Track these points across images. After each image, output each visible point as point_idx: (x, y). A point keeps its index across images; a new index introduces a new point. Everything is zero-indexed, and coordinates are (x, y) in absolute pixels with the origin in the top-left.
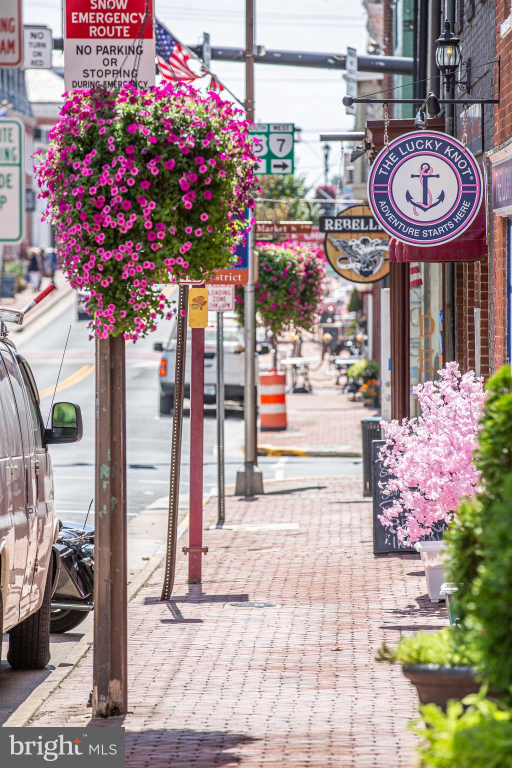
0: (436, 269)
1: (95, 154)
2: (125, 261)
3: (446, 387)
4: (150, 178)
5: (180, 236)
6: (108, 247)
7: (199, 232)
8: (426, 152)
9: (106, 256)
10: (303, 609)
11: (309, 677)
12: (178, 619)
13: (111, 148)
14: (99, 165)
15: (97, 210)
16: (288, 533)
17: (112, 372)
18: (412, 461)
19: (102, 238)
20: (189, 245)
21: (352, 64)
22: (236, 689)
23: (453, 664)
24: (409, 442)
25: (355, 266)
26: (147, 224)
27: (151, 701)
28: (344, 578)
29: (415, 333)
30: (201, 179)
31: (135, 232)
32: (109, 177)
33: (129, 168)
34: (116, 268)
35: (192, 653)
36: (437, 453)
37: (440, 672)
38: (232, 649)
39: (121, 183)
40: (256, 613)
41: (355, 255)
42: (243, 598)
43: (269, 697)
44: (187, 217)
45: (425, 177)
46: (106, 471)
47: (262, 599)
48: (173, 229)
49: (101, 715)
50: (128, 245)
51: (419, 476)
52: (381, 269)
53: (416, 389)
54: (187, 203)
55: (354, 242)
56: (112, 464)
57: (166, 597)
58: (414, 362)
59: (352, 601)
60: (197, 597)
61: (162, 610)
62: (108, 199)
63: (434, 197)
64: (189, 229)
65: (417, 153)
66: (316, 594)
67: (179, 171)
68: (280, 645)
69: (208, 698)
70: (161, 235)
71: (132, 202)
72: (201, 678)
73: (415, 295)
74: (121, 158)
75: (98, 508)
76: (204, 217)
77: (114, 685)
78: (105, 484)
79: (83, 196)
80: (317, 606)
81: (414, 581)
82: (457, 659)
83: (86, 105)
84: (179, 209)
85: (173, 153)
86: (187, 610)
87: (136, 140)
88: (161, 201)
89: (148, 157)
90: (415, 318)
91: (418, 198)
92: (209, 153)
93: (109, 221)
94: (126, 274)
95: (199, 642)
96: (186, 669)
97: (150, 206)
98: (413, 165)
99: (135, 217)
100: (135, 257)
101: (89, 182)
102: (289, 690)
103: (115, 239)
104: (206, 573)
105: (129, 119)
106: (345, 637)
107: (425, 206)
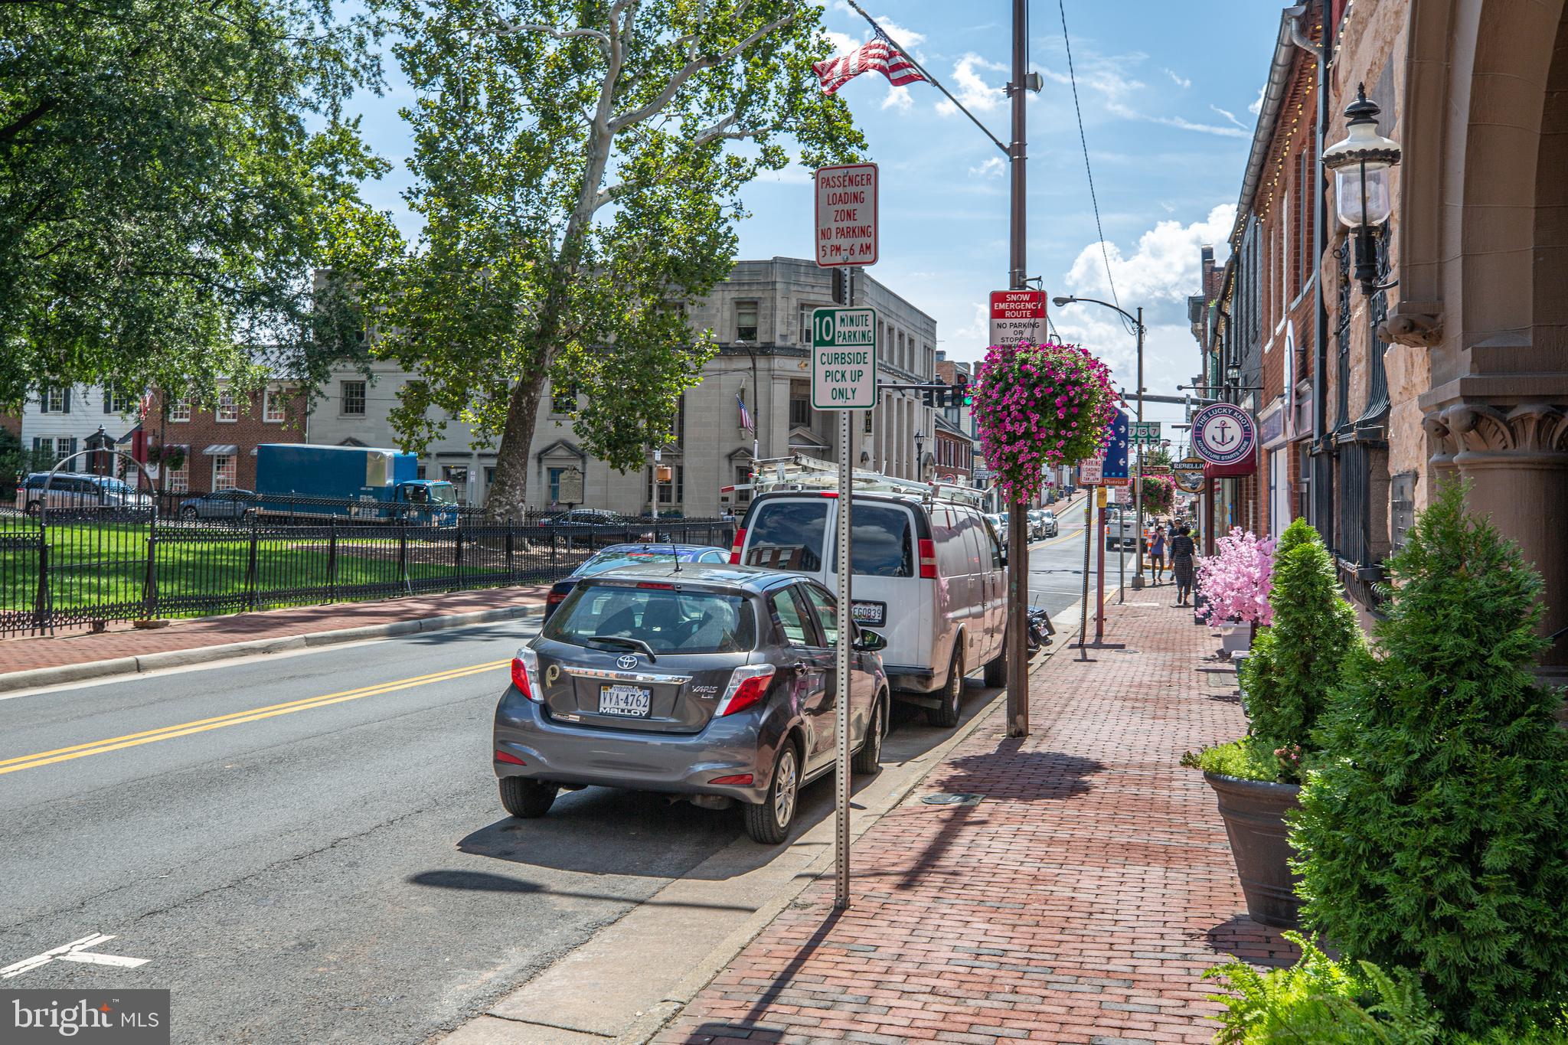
0: (1228, 482)
1: (1002, 385)
2: (1020, 452)
3: (1236, 540)
4: (1036, 399)
5: (1057, 436)
6: (1009, 443)
7: (1070, 434)
8: (1224, 415)
9: (1007, 449)
10: (1154, 655)
11: (1150, 707)
12: (1084, 659)
13: (1011, 381)
14: (1004, 391)
15: (1002, 421)
16: (1153, 608)
17: (1018, 527)
18: (1215, 582)
19: (1004, 438)
20: (1063, 442)
21: (1188, 401)
22: (1103, 716)
23: (1251, 779)
24: (1214, 570)
25: (1189, 485)
26: (1034, 429)
27: (1048, 723)
28: (1178, 636)
29: (1217, 514)
30: (1071, 400)
31: (1027, 434)
32: (1008, 399)
33: (1022, 392)
34: (1014, 457)
35: (1085, 685)
36: (1230, 578)
37: (1238, 783)
38: (1108, 682)
39: (1017, 403)
40: (1128, 657)
41: (1188, 480)
42: (1122, 647)
43: (1123, 724)
44: (1063, 424)
45: (1223, 427)
46: (1014, 586)
47: (1132, 648)
48: (1051, 432)
49: (1010, 735)
50: (1022, 442)
51: (1219, 590)
52: (1201, 486)
53: (1217, 541)
54: (1061, 416)
55: (1188, 474)
56: (1018, 582)
57: (1081, 645)
58: (1216, 529)
59: (1182, 651)
60: (1098, 645)
61: (1077, 653)
62: (1009, 414)
63: (1228, 438)
64: (1063, 432)
65: (1218, 415)
66: (1162, 646)
67: (1056, 395)
68: (1137, 680)
69: (1085, 724)
70: (1043, 436)
71: (1024, 415)
72: (1084, 705)
73: (1217, 498)
74: (1017, 387)
75: (1010, 609)
76: (1074, 424)
77: (1020, 718)
78: (1014, 595)
79: (993, 412)
80: (1162, 654)
81: (1216, 641)
82: (1254, 773)
83: (998, 356)
84: (1056, 419)
85: (1051, 383)
86: (1091, 653)
87: (1028, 375)
88: (1044, 415)
89: (1035, 385)
90: (1217, 507)
91: (1219, 439)
92: (1076, 383)
93: (1009, 427)
94: (1021, 461)
95: (1091, 677)
96: (1078, 697)
97: (1036, 417)
98: (1216, 421)
99: (1025, 424)
100: (1026, 449)
101: (997, 403)
102: (1136, 719)
103: (1013, 439)
104: (1106, 629)
105: (1024, 362)
106: (1176, 676)
107: (1223, 443)
